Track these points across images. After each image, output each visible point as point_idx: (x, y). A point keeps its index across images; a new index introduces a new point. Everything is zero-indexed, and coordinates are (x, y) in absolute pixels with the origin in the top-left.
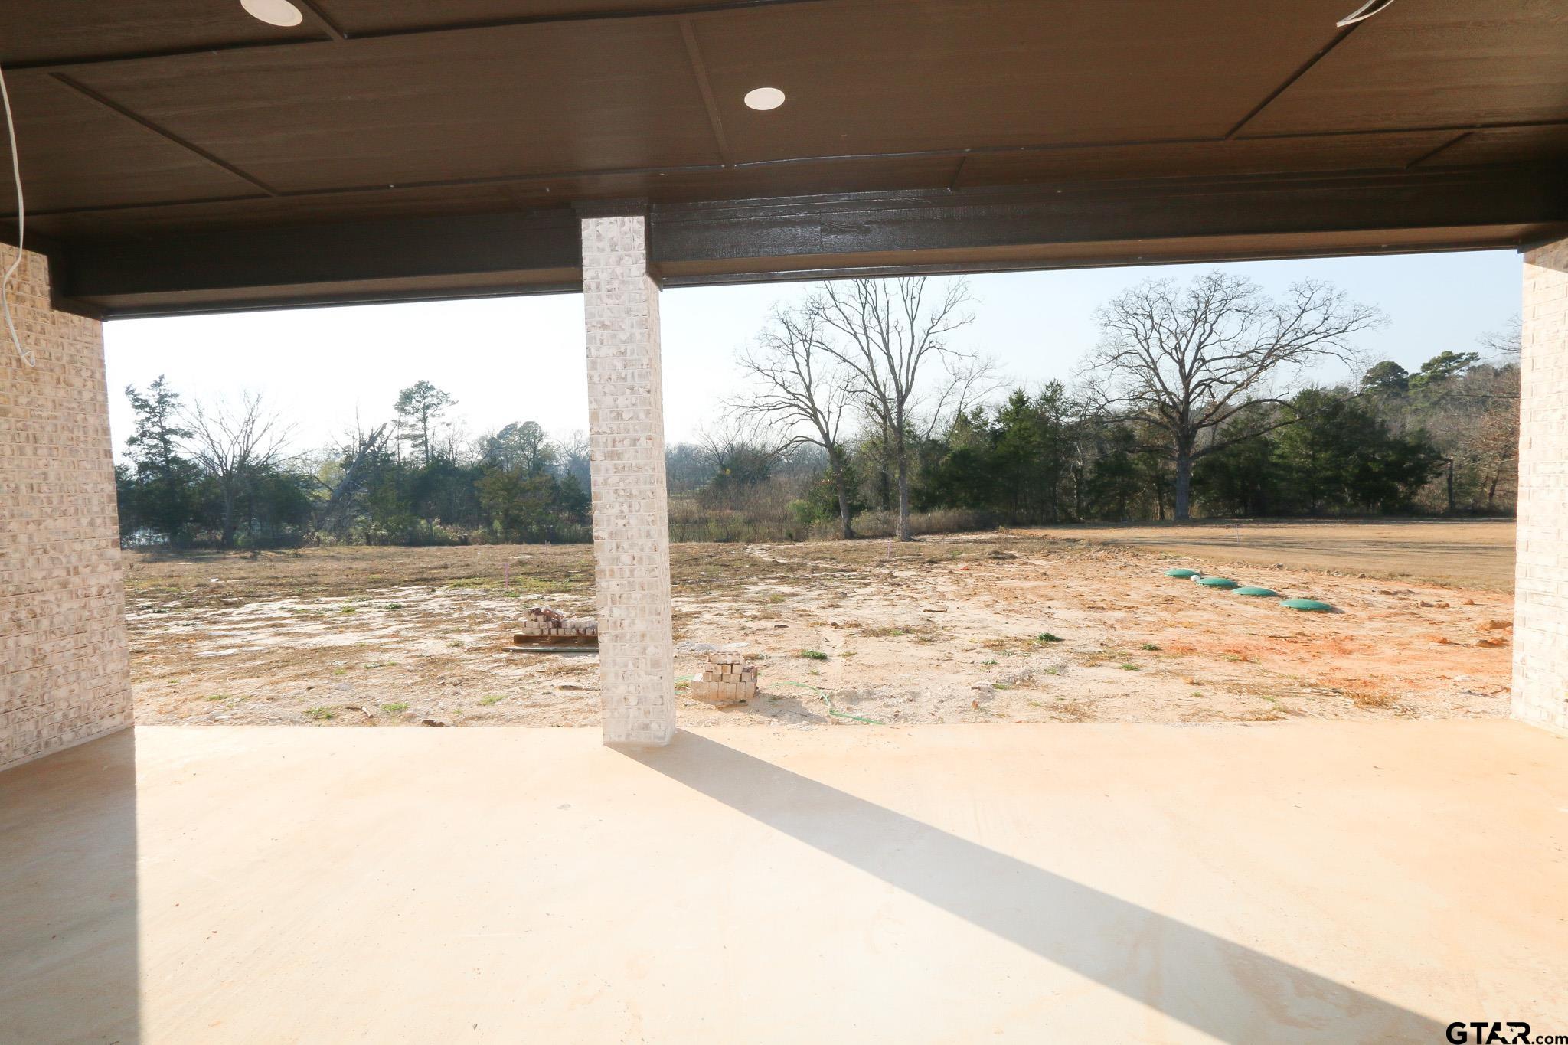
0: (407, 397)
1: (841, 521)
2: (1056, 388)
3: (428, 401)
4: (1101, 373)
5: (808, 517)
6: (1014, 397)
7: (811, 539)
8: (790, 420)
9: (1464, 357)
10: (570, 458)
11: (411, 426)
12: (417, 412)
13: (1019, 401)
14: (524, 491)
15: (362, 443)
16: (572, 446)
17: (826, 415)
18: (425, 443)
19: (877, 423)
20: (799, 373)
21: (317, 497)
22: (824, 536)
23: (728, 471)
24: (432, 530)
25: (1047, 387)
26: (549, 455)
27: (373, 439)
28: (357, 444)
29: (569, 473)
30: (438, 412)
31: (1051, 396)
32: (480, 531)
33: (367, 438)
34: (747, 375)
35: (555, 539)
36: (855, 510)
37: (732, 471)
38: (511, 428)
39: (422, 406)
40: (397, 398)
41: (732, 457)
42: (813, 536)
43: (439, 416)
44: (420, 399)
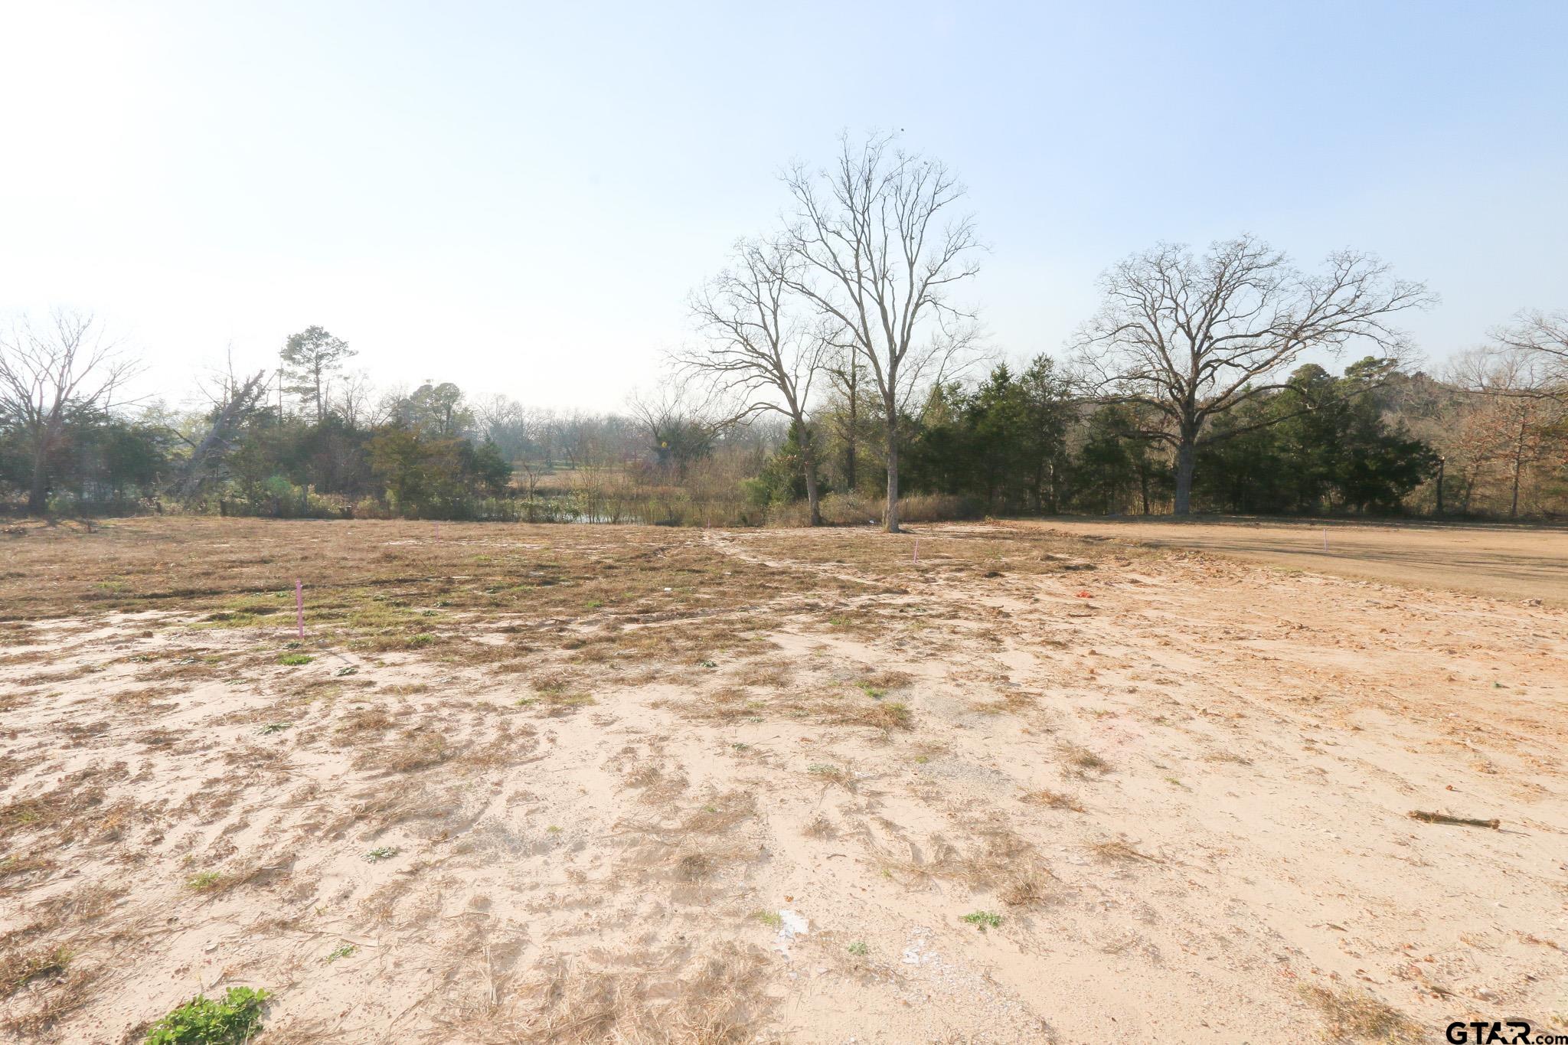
0: (296, 345)
1: (808, 506)
2: (1044, 363)
3: (322, 349)
4: (1096, 349)
5: (764, 498)
6: (998, 372)
7: (770, 524)
8: (753, 382)
9: (1385, 363)
10: (490, 424)
11: (301, 378)
12: (308, 362)
13: (1002, 377)
14: (425, 456)
15: (235, 393)
16: (493, 412)
17: (793, 379)
18: (318, 397)
19: (844, 394)
20: (765, 328)
21: (177, 455)
22: (787, 523)
23: (664, 444)
24: (306, 499)
25: (1035, 362)
26: (467, 418)
27: (248, 387)
28: (229, 394)
29: (488, 439)
30: (334, 363)
31: (1038, 372)
32: (365, 503)
33: (240, 387)
34: (701, 328)
35: (460, 514)
36: (822, 491)
37: (669, 443)
38: (426, 390)
39: (314, 355)
40: (284, 344)
41: (668, 429)
42: (773, 521)
43: (335, 368)
44: (312, 346)
